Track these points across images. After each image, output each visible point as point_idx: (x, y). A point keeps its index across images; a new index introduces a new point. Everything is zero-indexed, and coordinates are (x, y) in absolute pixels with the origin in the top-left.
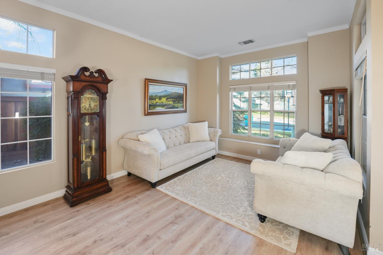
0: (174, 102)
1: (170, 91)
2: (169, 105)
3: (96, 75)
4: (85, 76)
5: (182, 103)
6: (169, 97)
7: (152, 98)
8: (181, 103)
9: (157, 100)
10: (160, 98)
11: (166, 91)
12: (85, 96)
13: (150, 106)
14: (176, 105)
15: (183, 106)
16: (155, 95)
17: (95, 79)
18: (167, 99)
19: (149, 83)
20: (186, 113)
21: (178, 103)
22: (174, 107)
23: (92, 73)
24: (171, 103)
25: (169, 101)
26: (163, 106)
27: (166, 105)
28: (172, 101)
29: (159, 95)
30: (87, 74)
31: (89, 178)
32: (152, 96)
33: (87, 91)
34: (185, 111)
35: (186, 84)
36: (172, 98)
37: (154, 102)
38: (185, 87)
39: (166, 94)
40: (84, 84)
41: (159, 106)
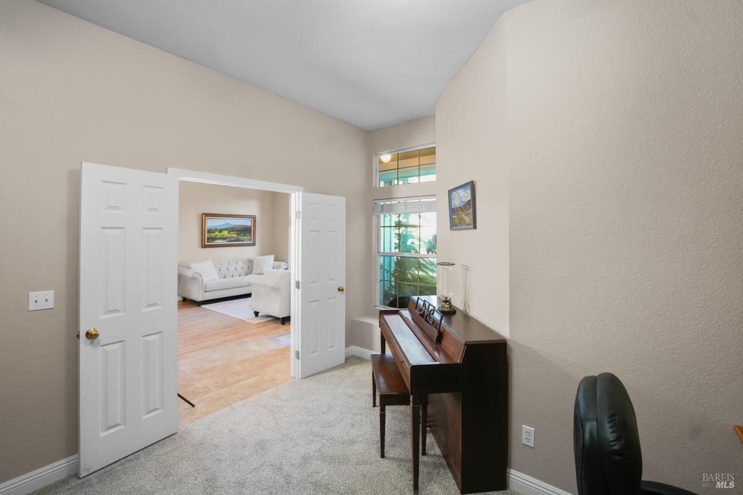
0: (238, 234)
1: (233, 224)
2: (232, 237)
5: (249, 236)
6: (230, 230)
7: (210, 231)
8: (247, 236)
9: (217, 233)
10: (220, 231)
11: (227, 224)
13: (208, 239)
14: (241, 238)
15: (251, 239)
16: (215, 228)
18: (229, 232)
19: (206, 218)
20: (254, 247)
21: (244, 235)
22: (238, 240)
24: (235, 236)
25: (232, 234)
26: (224, 239)
27: (227, 238)
28: (236, 234)
29: (219, 228)
32: (210, 229)
34: (254, 244)
35: (255, 216)
36: (236, 231)
37: (213, 235)
39: (228, 226)
41: (219, 239)
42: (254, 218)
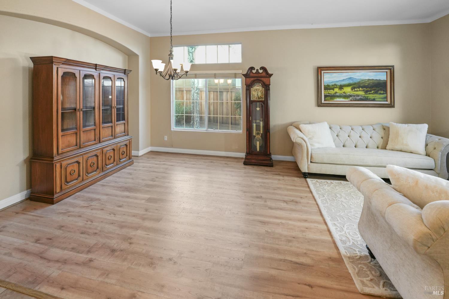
0: (366, 92)
1: (357, 78)
2: (358, 96)
3: (261, 71)
4: (253, 73)
5: (383, 94)
6: (355, 86)
7: (327, 88)
8: (380, 94)
9: (336, 90)
10: (341, 87)
11: (350, 78)
12: (255, 88)
13: (326, 96)
14: (371, 96)
15: (386, 98)
16: (333, 84)
17: (260, 75)
18: (352, 89)
19: (323, 72)
20: (392, 108)
21: (376, 93)
22: (367, 99)
23: (257, 70)
24: (361, 93)
25: (357, 91)
26: (346, 96)
27: (351, 96)
28: (363, 90)
29: (339, 84)
30: (254, 71)
31: (258, 150)
32: (328, 86)
33: (255, 84)
34: (391, 105)
35: (393, 66)
36: (362, 87)
37: (332, 92)
38: (388, 71)
39: (351, 82)
40: (252, 79)
41: (340, 96)
42: (391, 69)
